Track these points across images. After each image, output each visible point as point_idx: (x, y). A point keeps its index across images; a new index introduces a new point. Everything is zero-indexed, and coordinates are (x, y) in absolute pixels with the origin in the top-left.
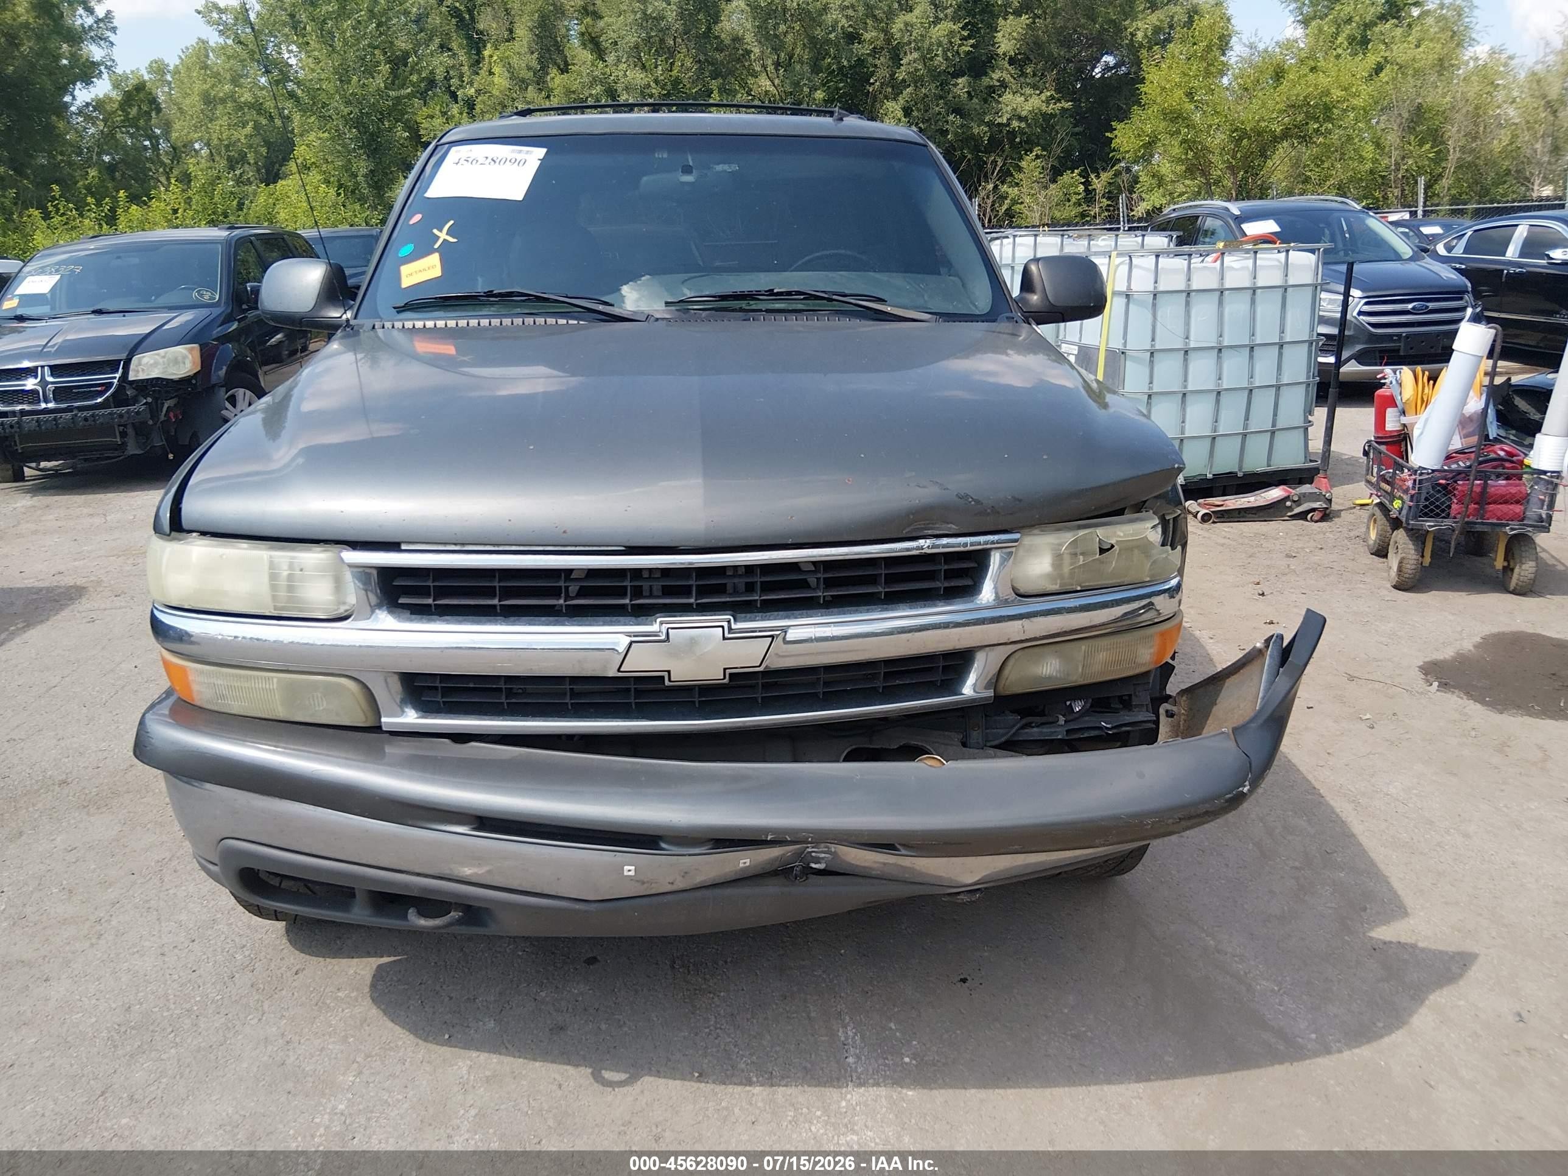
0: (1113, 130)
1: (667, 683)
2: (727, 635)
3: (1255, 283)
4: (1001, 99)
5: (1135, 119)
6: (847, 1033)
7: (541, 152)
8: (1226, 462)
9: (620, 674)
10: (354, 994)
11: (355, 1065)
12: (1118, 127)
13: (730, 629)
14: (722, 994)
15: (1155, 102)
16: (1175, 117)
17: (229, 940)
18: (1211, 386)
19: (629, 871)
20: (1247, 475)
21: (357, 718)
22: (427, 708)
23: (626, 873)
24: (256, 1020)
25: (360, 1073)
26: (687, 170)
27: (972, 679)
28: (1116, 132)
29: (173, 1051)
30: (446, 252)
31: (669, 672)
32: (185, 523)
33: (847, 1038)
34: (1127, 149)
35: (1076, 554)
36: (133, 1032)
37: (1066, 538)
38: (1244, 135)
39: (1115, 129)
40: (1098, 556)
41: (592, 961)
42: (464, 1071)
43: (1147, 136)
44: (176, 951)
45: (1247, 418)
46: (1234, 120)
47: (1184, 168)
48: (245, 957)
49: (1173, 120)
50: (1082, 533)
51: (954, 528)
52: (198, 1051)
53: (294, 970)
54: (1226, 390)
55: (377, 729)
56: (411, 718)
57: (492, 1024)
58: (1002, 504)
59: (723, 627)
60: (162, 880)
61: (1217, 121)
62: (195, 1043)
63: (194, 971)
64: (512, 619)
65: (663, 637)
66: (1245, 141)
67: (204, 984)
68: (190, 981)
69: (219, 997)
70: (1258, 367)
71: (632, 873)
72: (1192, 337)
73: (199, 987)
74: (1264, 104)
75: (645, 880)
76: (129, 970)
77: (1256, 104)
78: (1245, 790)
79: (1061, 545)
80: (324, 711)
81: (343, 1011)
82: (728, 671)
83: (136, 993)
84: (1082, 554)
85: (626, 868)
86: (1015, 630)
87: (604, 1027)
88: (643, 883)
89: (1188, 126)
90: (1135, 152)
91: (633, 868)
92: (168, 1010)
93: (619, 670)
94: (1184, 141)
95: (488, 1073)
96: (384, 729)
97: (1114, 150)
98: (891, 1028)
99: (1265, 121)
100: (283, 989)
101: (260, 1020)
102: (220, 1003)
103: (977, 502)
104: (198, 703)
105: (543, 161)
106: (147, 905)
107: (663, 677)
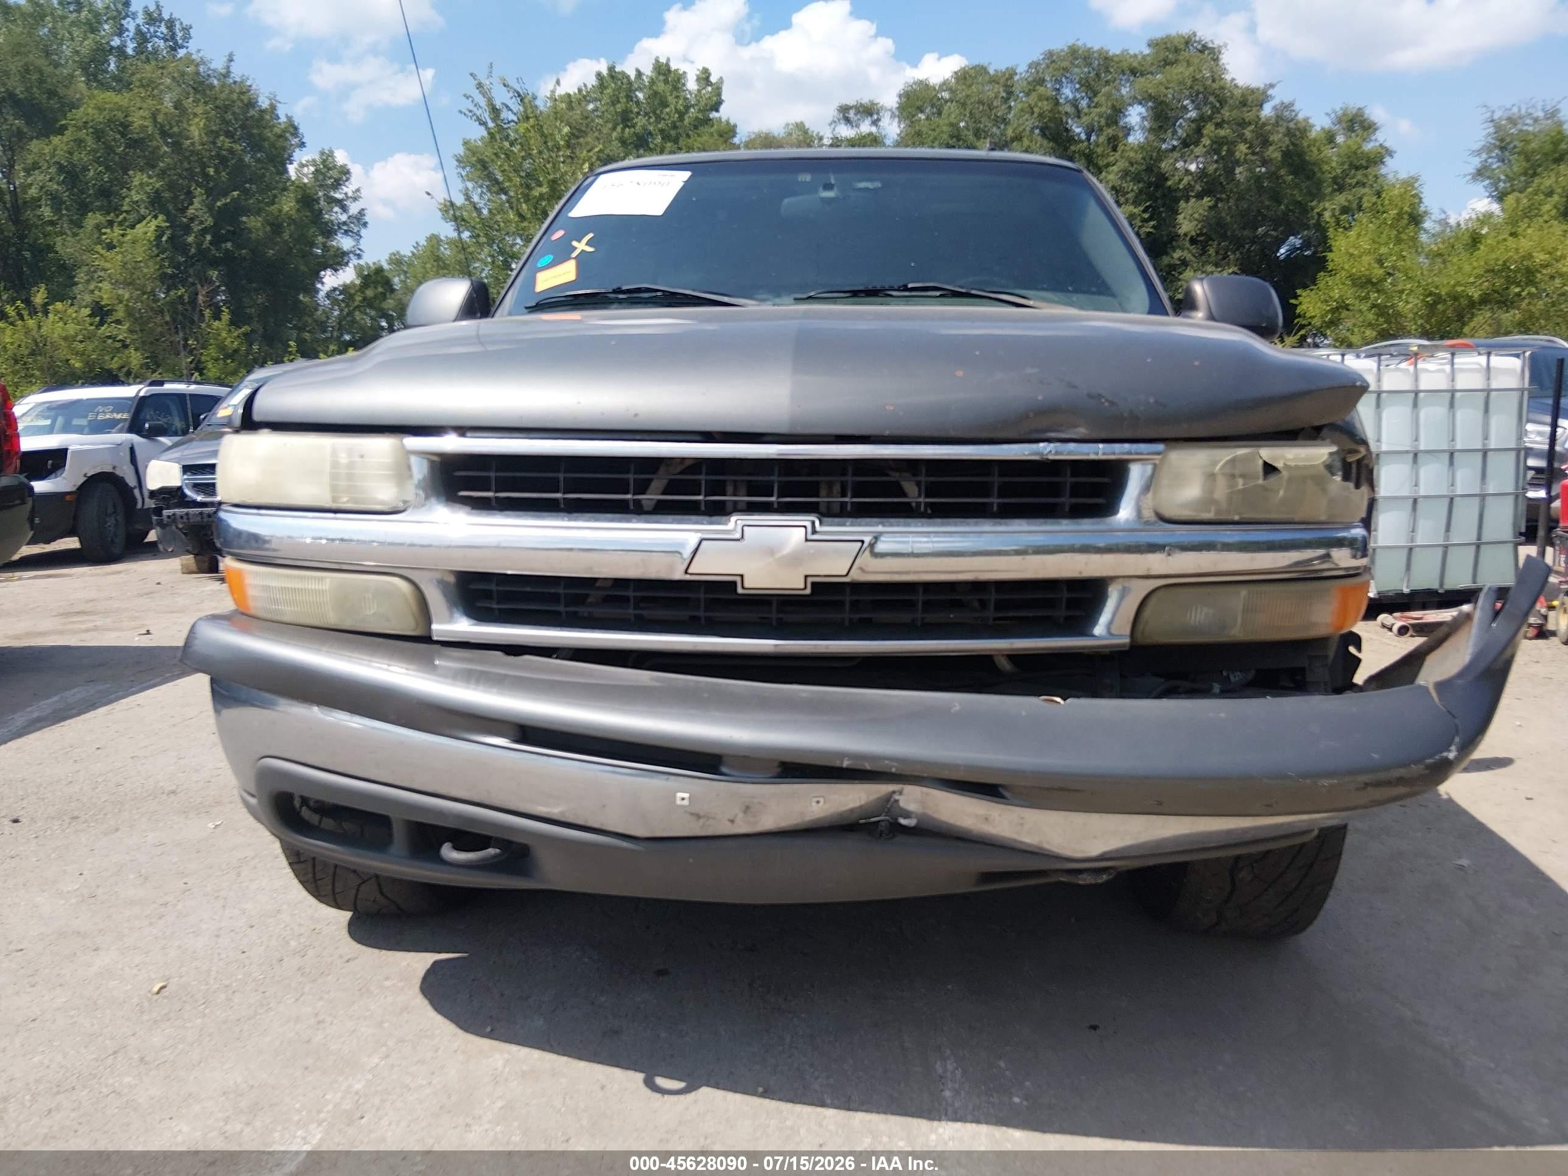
0: (1296, 297)
1: (740, 590)
2: (810, 537)
3: (1453, 386)
4: (1181, 276)
5: (1321, 284)
6: (947, 1066)
7: (686, 175)
8: (1425, 578)
9: (688, 577)
10: (400, 984)
11: (384, 1049)
12: (1304, 294)
13: (814, 532)
14: (803, 1015)
15: (1343, 268)
16: (1365, 283)
17: (288, 928)
18: (1405, 492)
19: (683, 799)
20: (1448, 592)
21: (408, 627)
22: (480, 615)
23: (679, 802)
24: (293, 1000)
25: (387, 1056)
26: (828, 187)
27: (1104, 618)
28: (1300, 299)
29: (199, 1021)
30: (583, 261)
31: (742, 576)
32: (257, 416)
33: (945, 1071)
34: (1313, 314)
35: (1233, 476)
36: (165, 1001)
37: (1223, 456)
38: (1439, 299)
39: (1300, 296)
40: (1261, 481)
41: (662, 973)
42: (500, 1063)
43: (1335, 301)
44: (232, 934)
45: (1448, 528)
46: (1427, 285)
47: (1375, 333)
48: (300, 943)
49: (1362, 286)
50: (1241, 452)
51: (1082, 431)
52: (225, 1022)
53: (346, 958)
54: (1425, 497)
55: (426, 639)
56: (463, 626)
57: (541, 1022)
58: (1142, 408)
59: (805, 527)
60: (239, 875)
61: (1409, 286)
62: (223, 1015)
63: (243, 952)
64: (576, 515)
65: (738, 535)
66: (1440, 307)
67: (250, 964)
68: (236, 961)
69: (262, 977)
70: (1459, 475)
71: (686, 802)
72: (1384, 438)
73: (244, 967)
74: (1460, 269)
75: (702, 814)
76: (179, 947)
77: (1451, 270)
78: (1452, 755)
79: (1215, 463)
80: (373, 617)
81: (386, 997)
82: (810, 580)
83: (180, 968)
84: (1243, 476)
85: (680, 795)
86: (1156, 563)
87: (663, 1035)
88: (698, 816)
89: (1378, 291)
90: (1322, 317)
91: (686, 795)
92: (207, 984)
93: (686, 572)
94: (1374, 306)
95: (525, 1068)
96: (435, 638)
97: (1299, 316)
98: (1000, 1067)
99: (1461, 285)
100: (329, 975)
101: (297, 1000)
102: (261, 982)
103: (1112, 403)
104: (253, 612)
105: (687, 183)
106: (216, 895)
107: (734, 583)
